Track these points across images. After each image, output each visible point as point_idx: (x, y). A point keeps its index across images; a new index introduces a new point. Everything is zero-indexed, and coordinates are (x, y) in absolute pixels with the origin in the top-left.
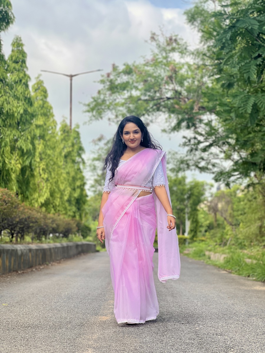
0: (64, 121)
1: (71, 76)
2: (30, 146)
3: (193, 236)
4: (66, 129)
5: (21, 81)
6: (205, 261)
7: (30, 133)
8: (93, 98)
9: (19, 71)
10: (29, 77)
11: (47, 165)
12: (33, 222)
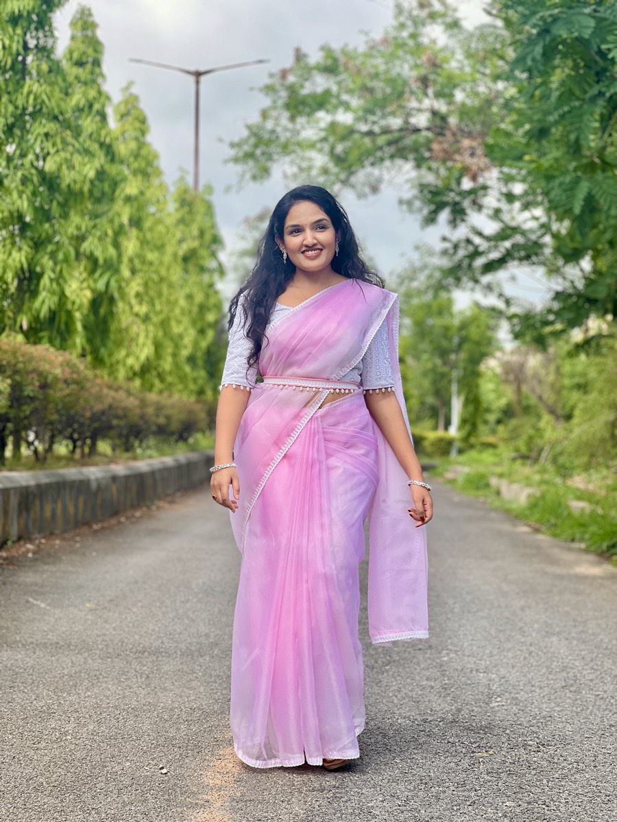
0: (182, 179)
1: (198, 74)
2: (112, 251)
3: (469, 435)
4: (188, 197)
5: (91, 106)
6: (489, 500)
7: (111, 221)
8: (249, 127)
9: (85, 83)
10: (108, 98)
11: (146, 285)
12: (118, 417)
